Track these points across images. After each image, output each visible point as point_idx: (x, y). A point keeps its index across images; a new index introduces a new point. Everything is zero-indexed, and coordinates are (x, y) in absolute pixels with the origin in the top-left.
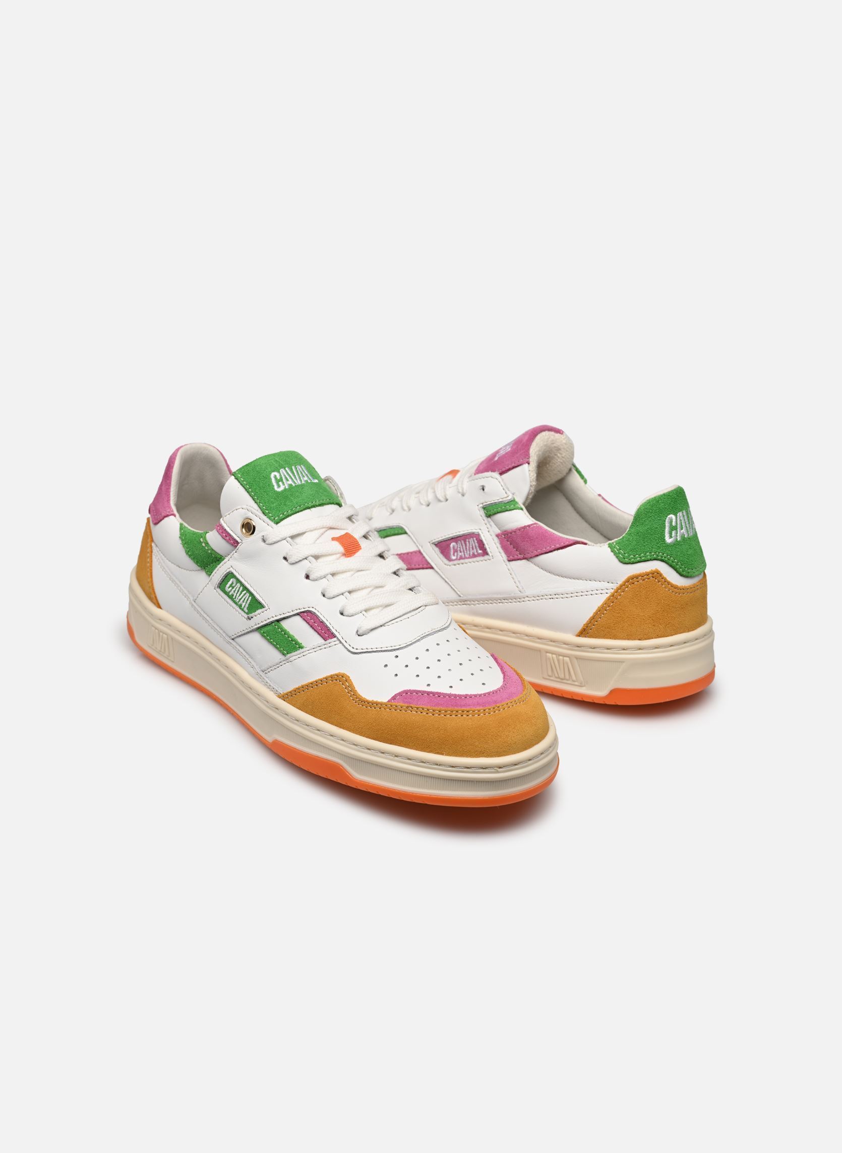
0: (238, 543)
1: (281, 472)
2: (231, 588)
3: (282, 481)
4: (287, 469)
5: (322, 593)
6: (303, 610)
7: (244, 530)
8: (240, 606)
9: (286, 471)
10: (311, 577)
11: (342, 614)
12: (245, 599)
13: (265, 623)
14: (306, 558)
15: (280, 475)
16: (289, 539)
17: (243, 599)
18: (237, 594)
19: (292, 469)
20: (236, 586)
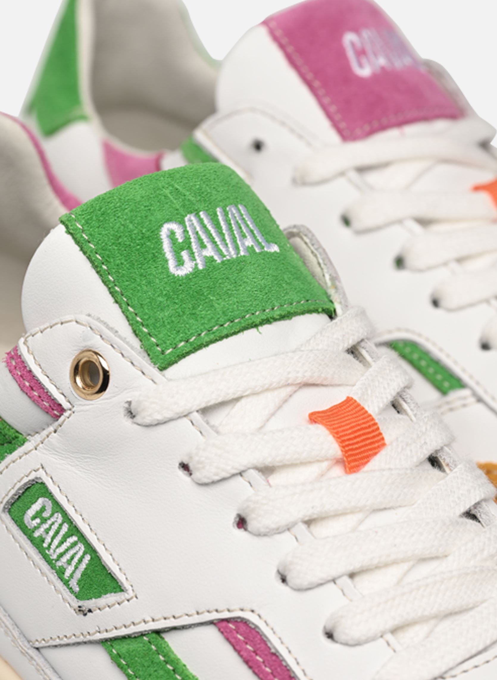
0: (62, 410)
1: (187, 224)
2: (38, 521)
3: (189, 248)
4: (202, 214)
5: (278, 572)
6: (226, 615)
7: (78, 379)
8: (60, 573)
9: (201, 221)
10: (252, 524)
11: (330, 635)
12: (72, 558)
13: (124, 632)
14: (241, 474)
15: (185, 231)
16: (196, 416)
17: (68, 556)
18: (53, 538)
19: (215, 215)
20: (52, 520)
